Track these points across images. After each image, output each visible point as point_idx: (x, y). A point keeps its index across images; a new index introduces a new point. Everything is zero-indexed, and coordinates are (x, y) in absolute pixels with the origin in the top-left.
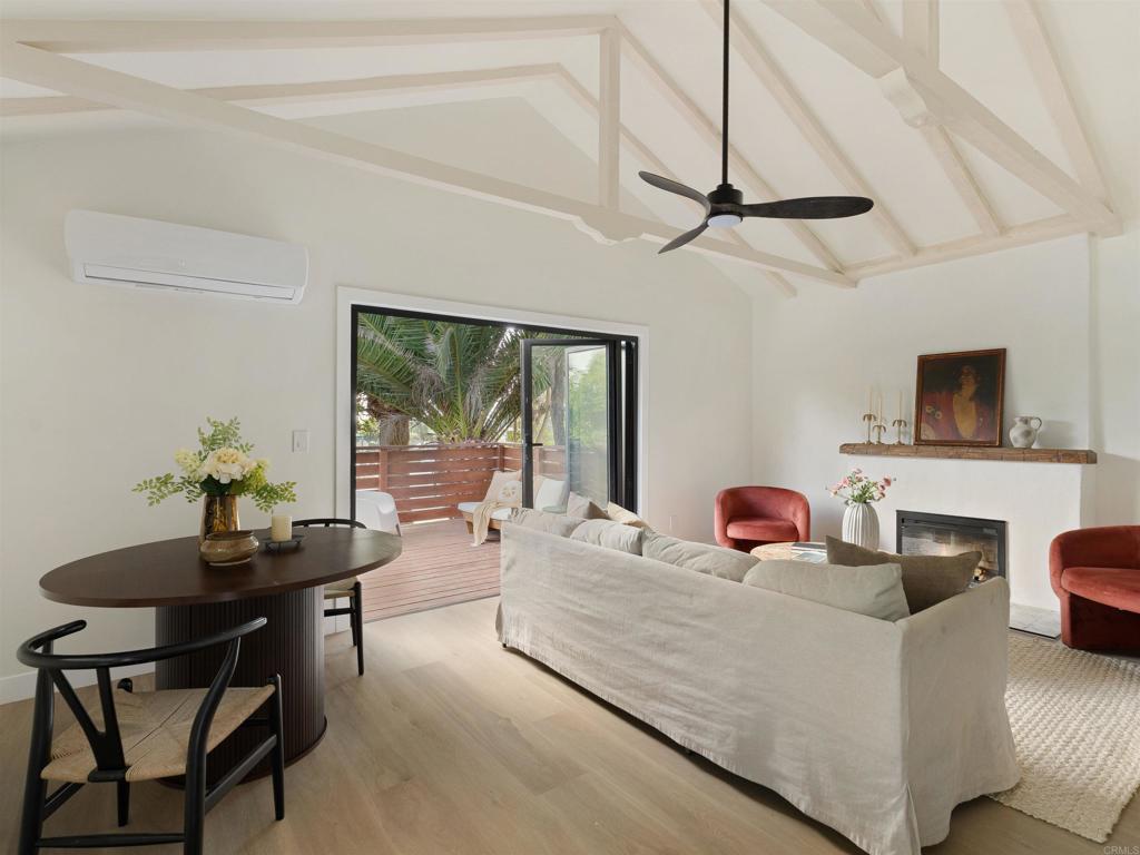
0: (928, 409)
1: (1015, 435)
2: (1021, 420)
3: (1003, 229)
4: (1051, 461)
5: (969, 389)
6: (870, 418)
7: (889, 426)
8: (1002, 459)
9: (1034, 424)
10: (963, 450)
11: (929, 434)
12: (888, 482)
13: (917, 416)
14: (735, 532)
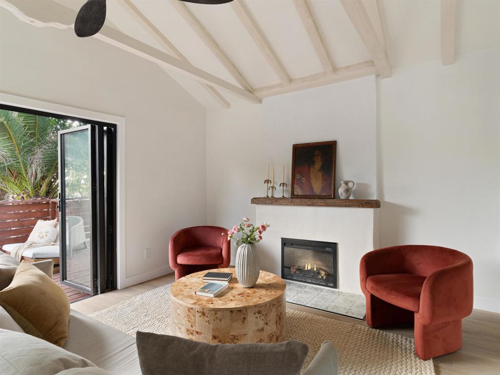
0: (298, 177)
1: (341, 191)
2: (344, 183)
3: (335, 69)
4: (359, 206)
5: (318, 165)
6: (268, 182)
7: (277, 187)
8: (334, 206)
9: (350, 185)
10: (315, 201)
11: (298, 192)
12: (264, 228)
13: (292, 181)
14: (181, 260)
